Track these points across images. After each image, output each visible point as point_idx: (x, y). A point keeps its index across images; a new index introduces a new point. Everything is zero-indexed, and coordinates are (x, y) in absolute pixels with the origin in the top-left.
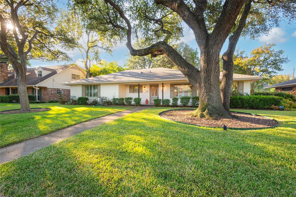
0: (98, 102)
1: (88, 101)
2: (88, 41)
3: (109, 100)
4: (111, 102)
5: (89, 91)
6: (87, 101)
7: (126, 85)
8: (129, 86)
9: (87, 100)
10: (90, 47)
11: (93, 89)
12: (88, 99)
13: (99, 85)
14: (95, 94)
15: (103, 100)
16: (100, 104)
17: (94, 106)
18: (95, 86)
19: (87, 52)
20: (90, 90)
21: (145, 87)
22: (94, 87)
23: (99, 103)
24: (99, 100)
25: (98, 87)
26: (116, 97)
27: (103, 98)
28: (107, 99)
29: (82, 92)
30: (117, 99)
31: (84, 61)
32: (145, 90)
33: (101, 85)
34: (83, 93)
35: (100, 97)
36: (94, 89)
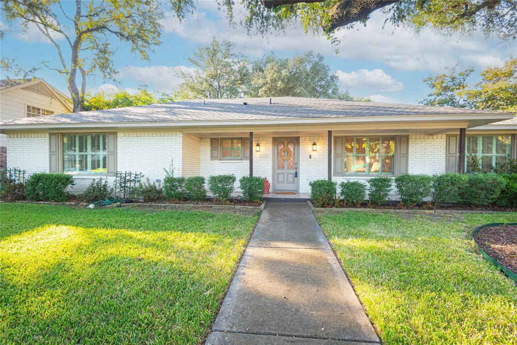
0: (109, 190)
1: (70, 185)
2: (79, 13)
3: (149, 184)
4: (160, 192)
5: (77, 153)
6: (69, 189)
7: (201, 138)
8: (209, 140)
9: (65, 185)
10: (83, 32)
11: (89, 147)
12: (72, 181)
13: (114, 132)
14: (99, 161)
15: (128, 184)
16: (118, 199)
17: (91, 206)
18: (98, 137)
19: (75, 47)
20: (81, 151)
21: (258, 145)
22: (93, 139)
23: (113, 195)
24: (111, 182)
25: (110, 141)
26: (177, 175)
27: (128, 178)
28: (143, 180)
29: (50, 155)
30: (181, 180)
31: (64, 70)
32: (258, 153)
33: (118, 134)
34: (54, 157)
35: (116, 175)
36: (93, 146)
